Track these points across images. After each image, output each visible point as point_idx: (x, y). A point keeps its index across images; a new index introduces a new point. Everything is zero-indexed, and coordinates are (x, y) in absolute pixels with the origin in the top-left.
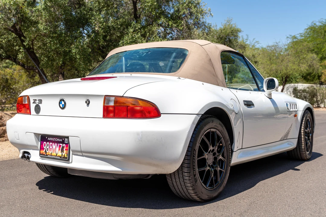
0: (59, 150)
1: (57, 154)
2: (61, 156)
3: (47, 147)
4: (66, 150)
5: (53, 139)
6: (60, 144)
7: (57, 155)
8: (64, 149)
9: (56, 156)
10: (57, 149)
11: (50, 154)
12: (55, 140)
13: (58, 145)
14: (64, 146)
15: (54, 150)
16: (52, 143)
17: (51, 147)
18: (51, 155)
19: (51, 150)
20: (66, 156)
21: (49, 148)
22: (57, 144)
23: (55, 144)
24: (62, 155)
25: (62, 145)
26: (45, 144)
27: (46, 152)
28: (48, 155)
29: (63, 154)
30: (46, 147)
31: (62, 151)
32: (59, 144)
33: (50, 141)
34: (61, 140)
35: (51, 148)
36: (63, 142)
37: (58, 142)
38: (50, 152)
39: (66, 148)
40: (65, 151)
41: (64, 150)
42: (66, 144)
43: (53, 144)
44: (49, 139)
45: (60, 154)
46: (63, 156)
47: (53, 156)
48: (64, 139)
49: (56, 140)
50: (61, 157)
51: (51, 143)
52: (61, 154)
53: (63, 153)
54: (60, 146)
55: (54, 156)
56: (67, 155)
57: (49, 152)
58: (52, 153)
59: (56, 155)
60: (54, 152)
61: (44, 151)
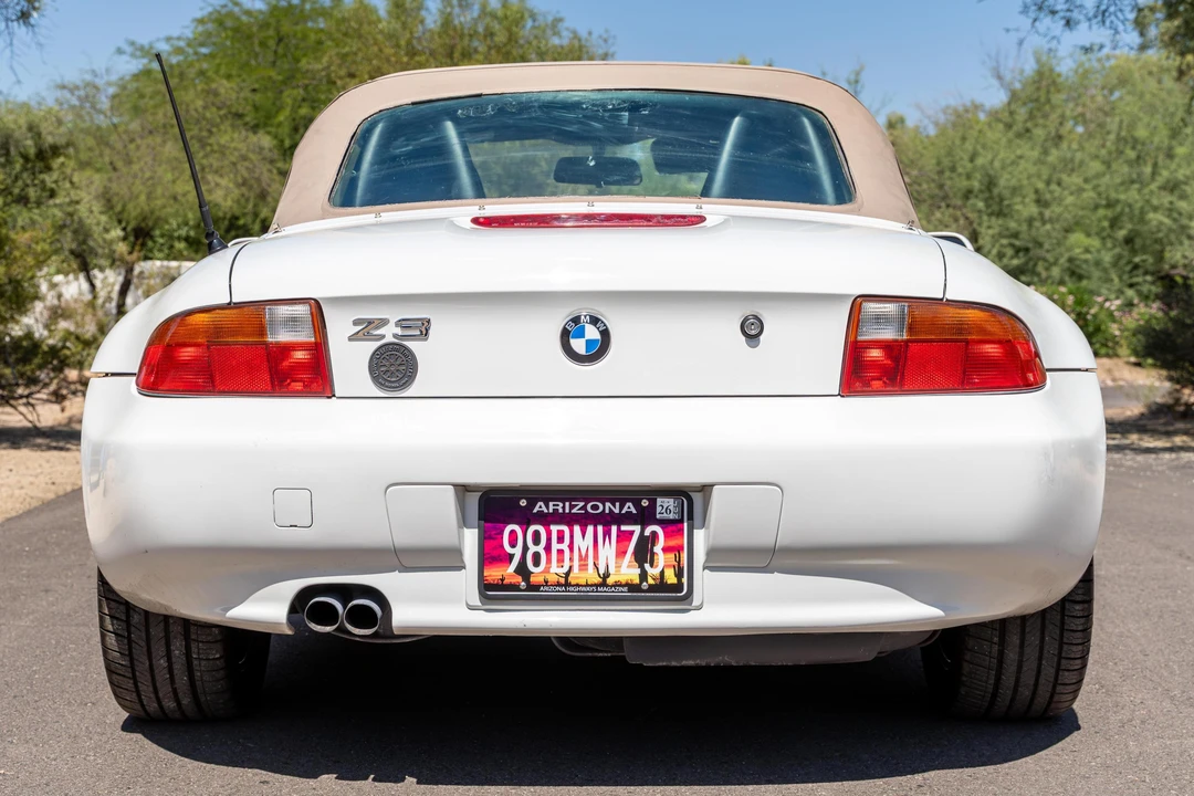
0: (621, 553)
1: (607, 575)
2: (637, 581)
3: (532, 549)
4: (665, 550)
5: (572, 507)
6: (624, 528)
7: (610, 581)
8: (658, 549)
9: (604, 584)
10: (608, 551)
11: (552, 578)
12: (584, 508)
13: (607, 533)
14: (654, 534)
15: (583, 559)
16: (565, 529)
17: (564, 546)
18: (567, 584)
19: (560, 561)
20: (671, 578)
21: (548, 549)
22: (600, 528)
23: (590, 529)
24: (643, 576)
25: (637, 529)
26: (513, 533)
27: (522, 570)
28: (540, 586)
29: (653, 572)
30: (525, 548)
31: (644, 554)
32: (614, 529)
33: (546, 520)
34: (630, 507)
35: (560, 552)
36: (645, 517)
37: (607, 520)
38: (554, 568)
39: (672, 543)
40: (661, 558)
41: (653, 554)
42: (663, 523)
43: (577, 528)
44: (540, 507)
45: (628, 571)
46: (651, 581)
47: (578, 585)
48: (653, 503)
49: (595, 507)
50: (632, 587)
51: (554, 528)
52: (638, 571)
53: (647, 566)
54: (624, 537)
55: (587, 585)
56: (679, 575)
57: (547, 570)
58: (568, 574)
59: (598, 580)
60: (583, 567)
61: (512, 568)
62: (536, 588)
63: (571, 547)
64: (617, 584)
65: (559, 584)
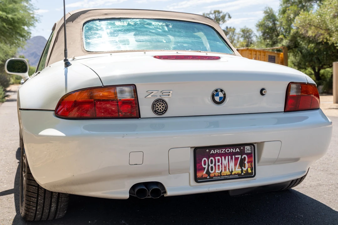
0: (236, 165)
1: (232, 172)
2: (240, 173)
3: (211, 165)
4: (248, 162)
5: (222, 151)
6: (236, 156)
7: (233, 173)
8: (246, 162)
9: (231, 174)
10: (232, 164)
11: (217, 174)
12: (225, 151)
13: (232, 158)
14: (245, 157)
15: (225, 167)
16: (219, 158)
17: (220, 164)
18: (221, 176)
19: (219, 168)
20: (250, 171)
21: (215, 165)
22: (230, 157)
23: (227, 157)
24: (242, 171)
25: (240, 156)
26: (205, 161)
27: (208, 172)
28: (213, 177)
29: (245, 169)
30: (209, 165)
31: (242, 165)
32: (234, 156)
33: (214, 155)
34: (238, 150)
35: (219, 165)
36: (242, 153)
37: (231, 154)
38: (217, 171)
39: (249, 160)
40: (247, 165)
41: (245, 164)
42: (247, 154)
43: (223, 157)
44: (212, 152)
45: (238, 170)
46: (244, 172)
47: (224, 176)
48: (244, 148)
49: (228, 151)
51: (217, 158)
52: (241, 169)
53: (243, 168)
54: (236, 159)
55: (227, 175)
56: (252, 170)
57: (215, 172)
58: (221, 172)
59: (229, 173)
60: (225, 170)
61: (205, 173)
62: (212, 178)
63: (222, 164)
64: (235, 174)
65: (218, 176)
